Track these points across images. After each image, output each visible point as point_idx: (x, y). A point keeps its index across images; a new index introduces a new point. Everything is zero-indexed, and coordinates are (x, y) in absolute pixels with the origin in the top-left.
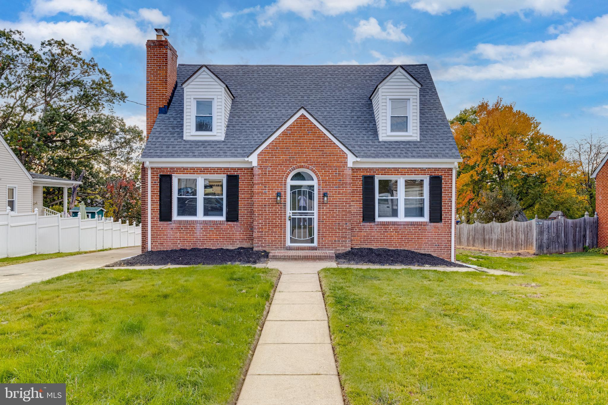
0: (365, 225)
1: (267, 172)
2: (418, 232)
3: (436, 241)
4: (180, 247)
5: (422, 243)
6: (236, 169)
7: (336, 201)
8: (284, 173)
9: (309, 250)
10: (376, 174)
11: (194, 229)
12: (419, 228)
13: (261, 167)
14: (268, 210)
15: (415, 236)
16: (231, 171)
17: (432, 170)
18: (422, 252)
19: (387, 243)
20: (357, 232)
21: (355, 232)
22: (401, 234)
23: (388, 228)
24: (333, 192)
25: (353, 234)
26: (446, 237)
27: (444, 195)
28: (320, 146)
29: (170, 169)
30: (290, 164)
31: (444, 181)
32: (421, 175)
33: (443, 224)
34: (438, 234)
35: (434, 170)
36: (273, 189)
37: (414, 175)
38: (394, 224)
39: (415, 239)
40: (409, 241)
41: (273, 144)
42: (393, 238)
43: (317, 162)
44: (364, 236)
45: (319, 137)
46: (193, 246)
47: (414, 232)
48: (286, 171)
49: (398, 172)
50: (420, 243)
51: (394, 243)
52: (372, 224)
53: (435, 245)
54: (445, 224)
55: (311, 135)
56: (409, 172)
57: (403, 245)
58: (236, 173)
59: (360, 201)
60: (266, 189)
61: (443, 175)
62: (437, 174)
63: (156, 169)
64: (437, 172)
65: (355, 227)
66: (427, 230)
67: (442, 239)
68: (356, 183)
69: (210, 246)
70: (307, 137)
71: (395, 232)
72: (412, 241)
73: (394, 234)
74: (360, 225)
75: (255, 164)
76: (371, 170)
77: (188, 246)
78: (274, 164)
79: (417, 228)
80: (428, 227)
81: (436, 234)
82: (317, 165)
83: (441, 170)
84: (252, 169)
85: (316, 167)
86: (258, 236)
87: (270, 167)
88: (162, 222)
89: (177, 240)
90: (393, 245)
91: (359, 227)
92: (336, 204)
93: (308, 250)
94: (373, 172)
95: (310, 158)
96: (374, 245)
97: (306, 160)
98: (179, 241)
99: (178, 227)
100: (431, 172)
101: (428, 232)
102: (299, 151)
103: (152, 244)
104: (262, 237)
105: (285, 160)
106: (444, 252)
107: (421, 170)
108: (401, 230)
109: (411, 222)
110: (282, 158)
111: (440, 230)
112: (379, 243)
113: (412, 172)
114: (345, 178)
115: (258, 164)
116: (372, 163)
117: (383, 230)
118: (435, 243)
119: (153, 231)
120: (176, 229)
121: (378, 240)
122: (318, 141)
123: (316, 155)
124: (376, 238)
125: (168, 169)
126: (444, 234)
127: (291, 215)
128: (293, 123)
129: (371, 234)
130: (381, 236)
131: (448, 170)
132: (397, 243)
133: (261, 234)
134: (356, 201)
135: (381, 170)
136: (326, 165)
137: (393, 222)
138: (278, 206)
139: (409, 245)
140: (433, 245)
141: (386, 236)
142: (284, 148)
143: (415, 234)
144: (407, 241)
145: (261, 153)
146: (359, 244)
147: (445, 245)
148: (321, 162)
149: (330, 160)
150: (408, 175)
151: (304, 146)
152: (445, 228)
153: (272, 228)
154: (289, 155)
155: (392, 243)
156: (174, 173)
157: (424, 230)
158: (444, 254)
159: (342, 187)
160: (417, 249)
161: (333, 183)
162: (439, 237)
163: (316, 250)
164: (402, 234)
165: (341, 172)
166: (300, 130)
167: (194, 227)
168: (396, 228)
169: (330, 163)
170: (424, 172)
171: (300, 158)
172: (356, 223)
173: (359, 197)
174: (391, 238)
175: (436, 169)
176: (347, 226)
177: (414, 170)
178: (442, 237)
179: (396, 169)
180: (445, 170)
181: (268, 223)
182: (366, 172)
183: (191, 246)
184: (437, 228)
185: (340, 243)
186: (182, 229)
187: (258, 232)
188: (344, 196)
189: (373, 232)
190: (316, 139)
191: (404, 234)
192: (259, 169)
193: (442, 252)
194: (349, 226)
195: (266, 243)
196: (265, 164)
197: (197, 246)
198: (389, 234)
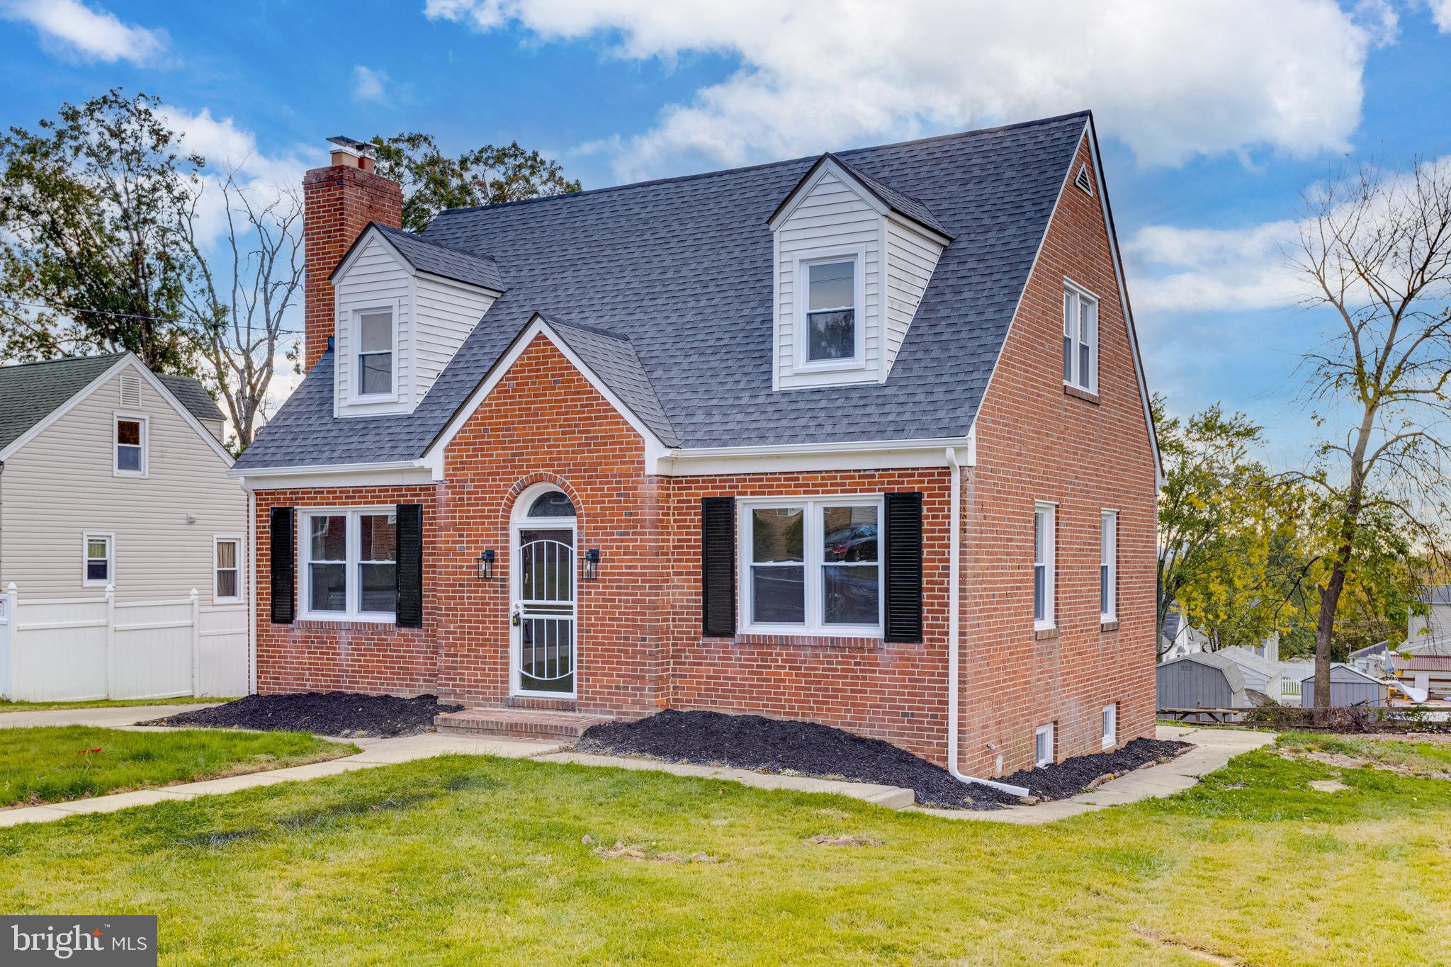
0: (709, 645)
1: (465, 496)
2: (853, 671)
3: (907, 701)
4: (309, 687)
5: (864, 705)
6: (415, 490)
7: (619, 574)
8: (502, 498)
9: (558, 709)
10: (739, 494)
11: (337, 643)
12: (855, 657)
13: (452, 481)
14: (469, 598)
15: (844, 684)
16: (406, 496)
17: (893, 476)
18: (866, 733)
19: (768, 699)
20: (690, 664)
21: (684, 664)
22: (805, 675)
23: (771, 654)
24: (611, 547)
25: (681, 670)
26: (934, 688)
27: (929, 553)
28: (581, 419)
29: (291, 493)
30: (513, 473)
31: (929, 510)
32: (861, 491)
33: (926, 647)
34: (910, 680)
35: (900, 476)
36: (477, 542)
37: (842, 491)
38: (785, 642)
39: (846, 691)
40: (829, 697)
41: (477, 419)
42: (785, 687)
43: (574, 465)
44: (708, 677)
45: (578, 393)
46: (334, 687)
47: (843, 670)
48: (506, 492)
49: (796, 486)
50: (859, 705)
51: (786, 700)
52: (728, 642)
53: (904, 715)
54: (933, 647)
55: (560, 388)
56: (826, 485)
57: (811, 709)
58: (416, 501)
59: (696, 574)
60: (462, 542)
61: (927, 489)
62: (907, 486)
63: (266, 494)
64: (909, 482)
65: (684, 651)
66: (878, 665)
67: (923, 695)
68: (685, 520)
69: (366, 688)
70: (551, 395)
71: (791, 668)
72: (836, 697)
73: (786, 674)
74: (698, 645)
75: (438, 475)
76: (726, 481)
77: (326, 687)
78: (478, 474)
79: (851, 657)
80: (882, 657)
81: (904, 680)
82: (574, 471)
83: (920, 475)
84: (434, 487)
85: (574, 477)
86: (448, 668)
87: (472, 481)
88: (277, 625)
89: (303, 669)
90: (784, 707)
91: (694, 651)
92: (620, 581)
93: (553, 709)
94: (730, 487)
95: (559, 453)
96: (732, 704)
97: (550, 459)
98: (307, 672)
99: (306, 637)
100: (889, 483)
101: (881, 672)
102: (533, 434)
103: (259, 677)
104: (455, 668)
105: (504, 461)
106: (928, 737)
107: (860, 477)
108: (804, 662)
109: (832, 639)
110: (498, 455)
111: (917, 667)
112: (745, 698)
113: (837, 484)
114: (641, 508)
115: (447, 475)
116: (726, 459)
117: (756, 660)
118: (903, 708)
119: (261, 646)
120: (303, 642)
121: (744, 692)
122: (576, 406)
123: (572, 445)
124: (739, 685)
125: (285, 493)
126: (929, 681)
127: (521, 610)
128: (520, 358)
129: (726, 672)
130: (753, 679)
131: (939, 474)
132: (796, 701)
133: (453, 662)
134: (688, 574)
135: (751, 480)
136: (596, 470)
137: (781, 637)
138: (489, 586)
139: (828, 710)
140: (897, 714)
141: (764, 680)
142: (501, 430)
143: (846, 677)
144: (824, 696)
145: (451, 444)
146: (695, 701)
147: (932, 716)
148: (584, 464)
149: (605, 457)
150: (824, 492)
151: (543, 421)
152: (933, 660)
153: (476, 645)
154: (512, 449)
155: (780, 700)
156: (298, 504)
157: (870, 664)
158: (930, 744)
159: (634, 534)
160: (850, 724)
161: (612, 521)
162: (914, 687)
163: (574, 710)
164: (809, 675)
165: (631, 489)
166: (537, 377)
167: (335, 638)
168: (791, 655)
169: (606, 464)
170: (869, 484)
171: (536, 454)
172: (688, 639)
173: (693, 562)
174: (779, 687)
175: (905, 473)
176: (644, 646)
177: (842, 478)
178: (924, 688)
179: (791, 476)
180: (932, 475)
181: (470, 633)
182: (713, 488)
183: (329, 687)
184: (908, 659)
185: (629, 695)
186: (313, 642)
187: (447, 655)
188: (639, 560)
189: (730, 665)
190: (572, 400)
191: (815, 676)
192: (447, 487)
193: (922, 736)
194: (650, 646)
195: (464, 686)
196: (461, 475)
197: (341, 687)
198: (774, 674)
